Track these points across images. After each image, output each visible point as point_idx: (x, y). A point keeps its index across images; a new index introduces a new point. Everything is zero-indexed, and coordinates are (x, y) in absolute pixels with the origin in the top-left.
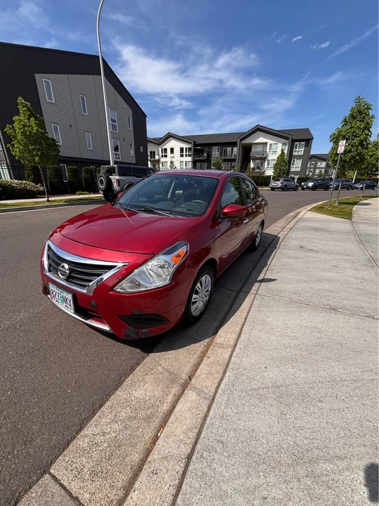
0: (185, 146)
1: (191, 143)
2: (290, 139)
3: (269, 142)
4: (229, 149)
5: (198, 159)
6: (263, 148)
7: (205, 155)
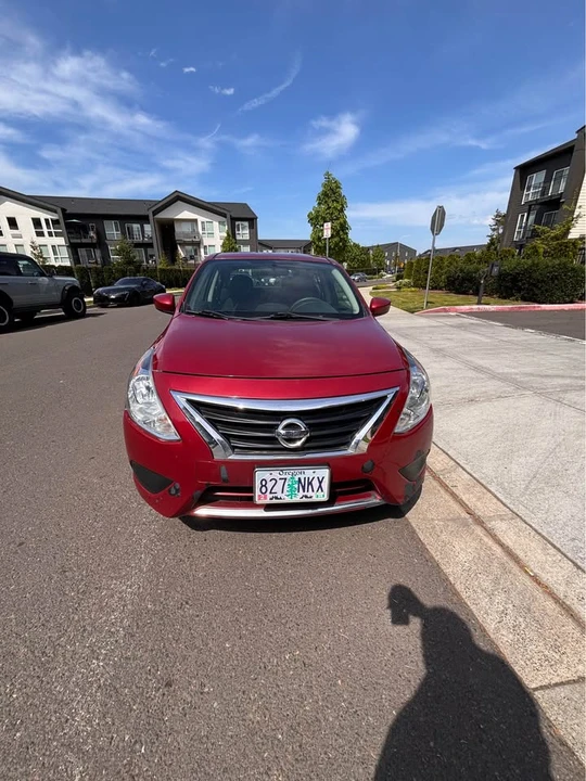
0: (43, 216)
1: (56, 212)
2: (228, 216)
3: (200, 219)
4: (136, 226)
5: (79, 241)
6: (192, 227)
7: (92, 234)
